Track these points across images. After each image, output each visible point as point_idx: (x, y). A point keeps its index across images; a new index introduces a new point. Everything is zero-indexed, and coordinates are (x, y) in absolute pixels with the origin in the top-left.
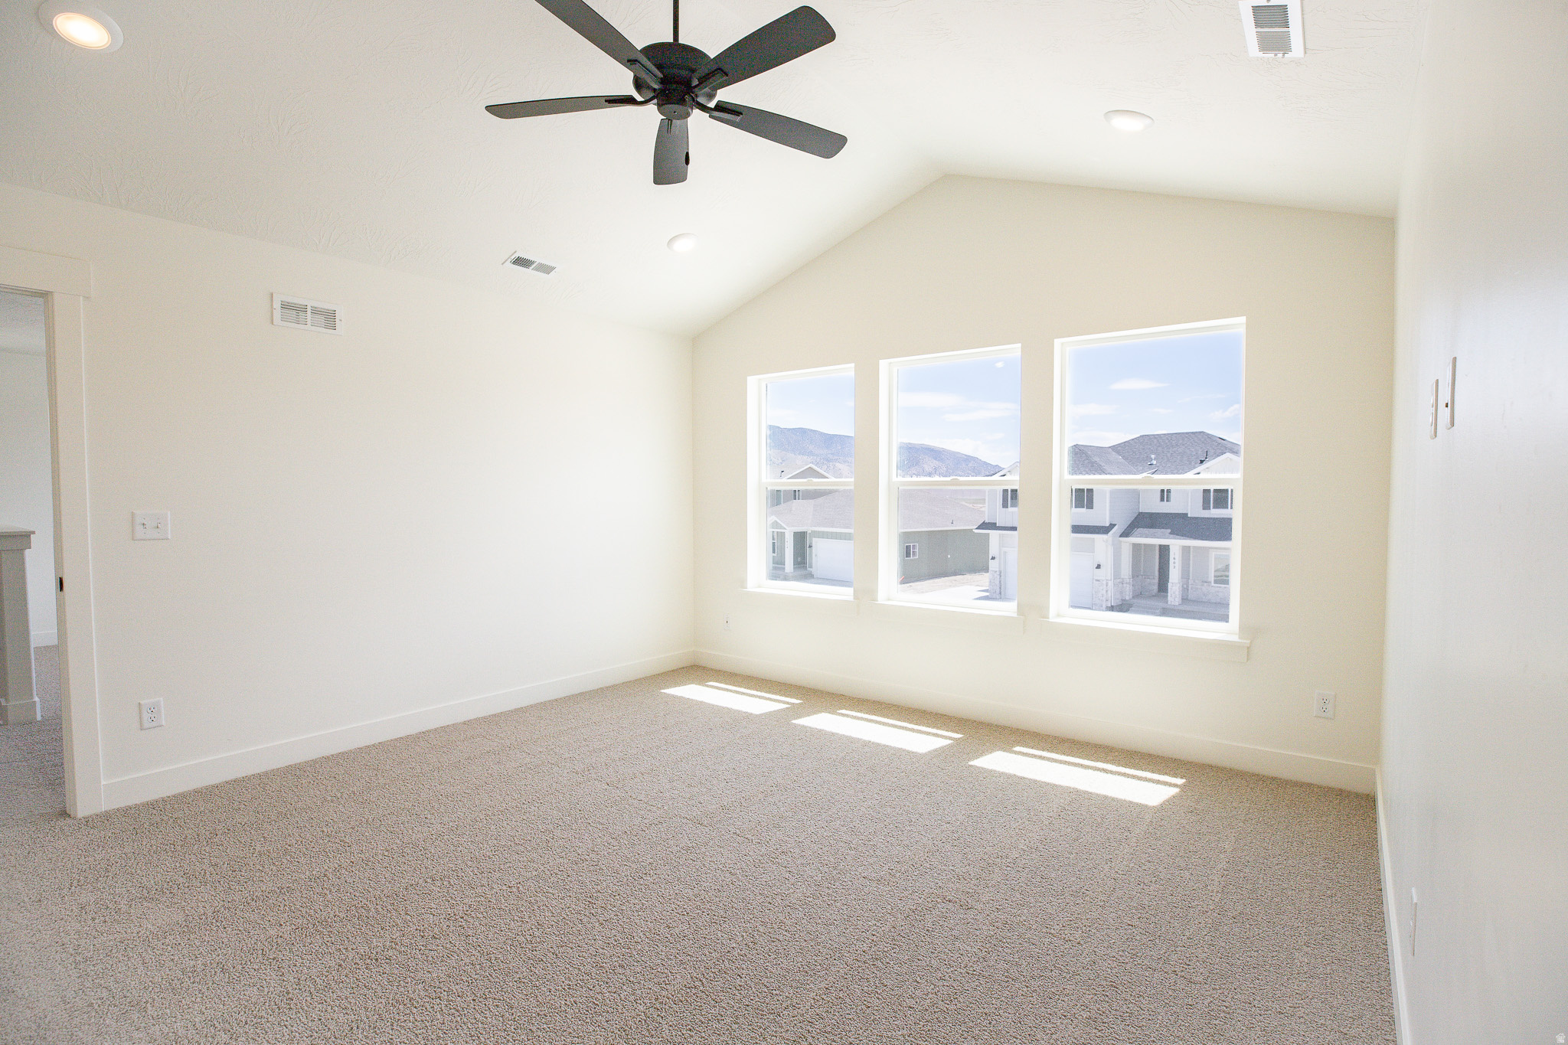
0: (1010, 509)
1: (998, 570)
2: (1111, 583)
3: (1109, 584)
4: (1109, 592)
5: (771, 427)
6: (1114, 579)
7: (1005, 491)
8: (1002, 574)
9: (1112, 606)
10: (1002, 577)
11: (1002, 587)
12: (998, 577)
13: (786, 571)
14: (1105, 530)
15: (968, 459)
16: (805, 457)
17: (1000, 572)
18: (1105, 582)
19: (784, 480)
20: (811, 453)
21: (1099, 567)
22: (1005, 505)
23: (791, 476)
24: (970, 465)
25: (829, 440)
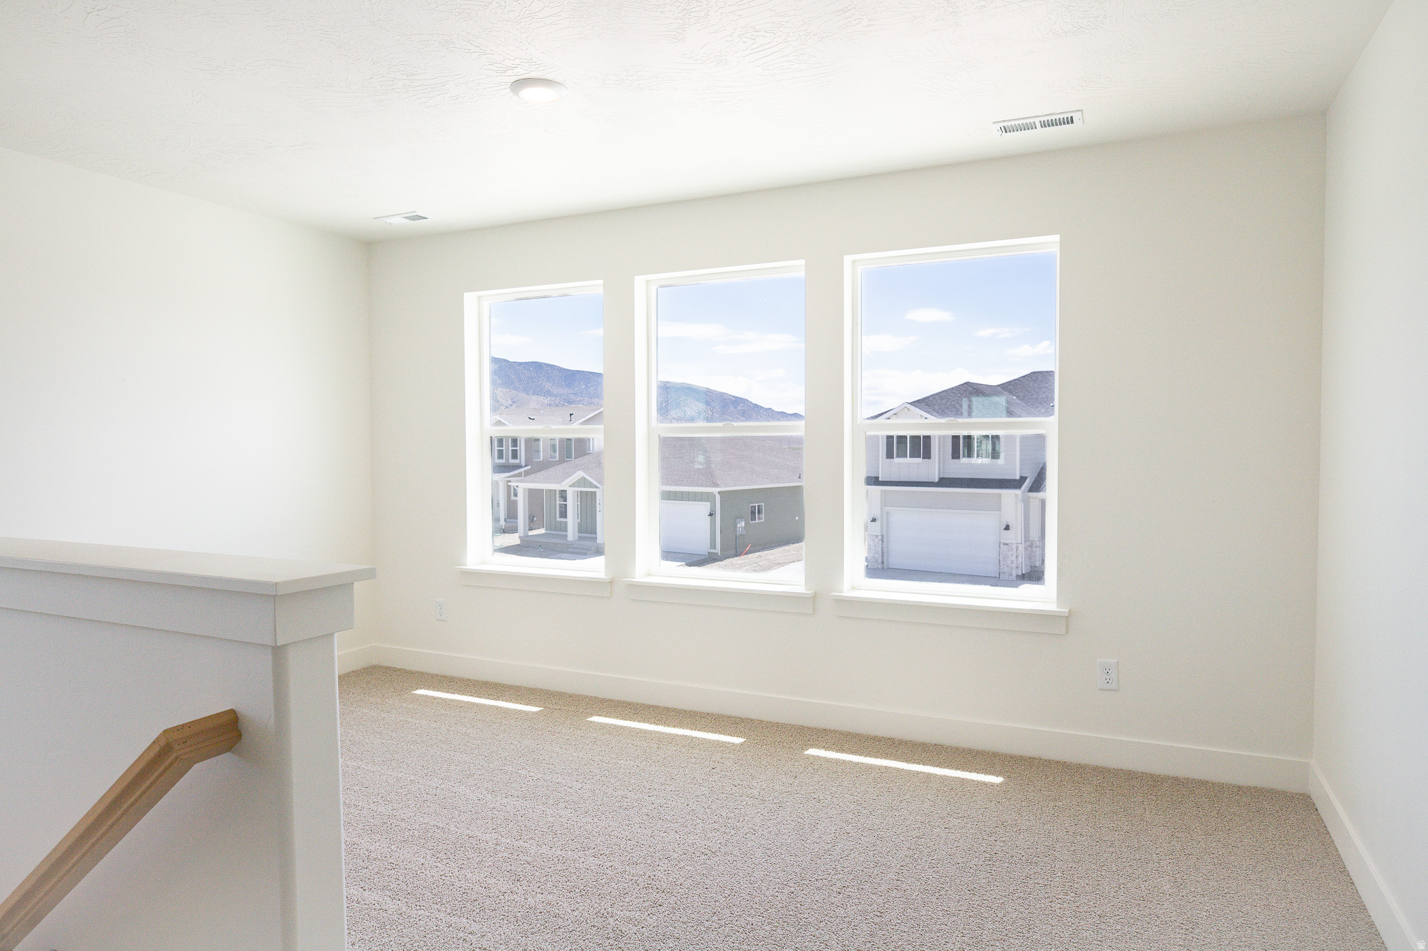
0: (897, 460)
1: (879, 534)
2: (1021, 548)
3: (1020, 549)
4: (1020, 557)
5: (495, 360)
6: (1025, 541)
7: (890, 438)
8: (885, 540)
9: (1023, 575)
10: (885, 543)
11: (885, 555)
12: (880, 542)
13: (598, 542)
14: (1015, 484)
15: (737, 401)
16: (541, 398)
17: (883, 536)
18: (1014, 546)
19: (575, 426)
20: (548, 393)
21: (1007, 528)
22: (890, 455)
23: (583, 419)
24: (739, 408)
25: (571, 377)
